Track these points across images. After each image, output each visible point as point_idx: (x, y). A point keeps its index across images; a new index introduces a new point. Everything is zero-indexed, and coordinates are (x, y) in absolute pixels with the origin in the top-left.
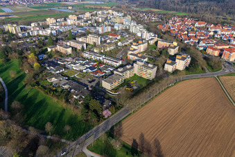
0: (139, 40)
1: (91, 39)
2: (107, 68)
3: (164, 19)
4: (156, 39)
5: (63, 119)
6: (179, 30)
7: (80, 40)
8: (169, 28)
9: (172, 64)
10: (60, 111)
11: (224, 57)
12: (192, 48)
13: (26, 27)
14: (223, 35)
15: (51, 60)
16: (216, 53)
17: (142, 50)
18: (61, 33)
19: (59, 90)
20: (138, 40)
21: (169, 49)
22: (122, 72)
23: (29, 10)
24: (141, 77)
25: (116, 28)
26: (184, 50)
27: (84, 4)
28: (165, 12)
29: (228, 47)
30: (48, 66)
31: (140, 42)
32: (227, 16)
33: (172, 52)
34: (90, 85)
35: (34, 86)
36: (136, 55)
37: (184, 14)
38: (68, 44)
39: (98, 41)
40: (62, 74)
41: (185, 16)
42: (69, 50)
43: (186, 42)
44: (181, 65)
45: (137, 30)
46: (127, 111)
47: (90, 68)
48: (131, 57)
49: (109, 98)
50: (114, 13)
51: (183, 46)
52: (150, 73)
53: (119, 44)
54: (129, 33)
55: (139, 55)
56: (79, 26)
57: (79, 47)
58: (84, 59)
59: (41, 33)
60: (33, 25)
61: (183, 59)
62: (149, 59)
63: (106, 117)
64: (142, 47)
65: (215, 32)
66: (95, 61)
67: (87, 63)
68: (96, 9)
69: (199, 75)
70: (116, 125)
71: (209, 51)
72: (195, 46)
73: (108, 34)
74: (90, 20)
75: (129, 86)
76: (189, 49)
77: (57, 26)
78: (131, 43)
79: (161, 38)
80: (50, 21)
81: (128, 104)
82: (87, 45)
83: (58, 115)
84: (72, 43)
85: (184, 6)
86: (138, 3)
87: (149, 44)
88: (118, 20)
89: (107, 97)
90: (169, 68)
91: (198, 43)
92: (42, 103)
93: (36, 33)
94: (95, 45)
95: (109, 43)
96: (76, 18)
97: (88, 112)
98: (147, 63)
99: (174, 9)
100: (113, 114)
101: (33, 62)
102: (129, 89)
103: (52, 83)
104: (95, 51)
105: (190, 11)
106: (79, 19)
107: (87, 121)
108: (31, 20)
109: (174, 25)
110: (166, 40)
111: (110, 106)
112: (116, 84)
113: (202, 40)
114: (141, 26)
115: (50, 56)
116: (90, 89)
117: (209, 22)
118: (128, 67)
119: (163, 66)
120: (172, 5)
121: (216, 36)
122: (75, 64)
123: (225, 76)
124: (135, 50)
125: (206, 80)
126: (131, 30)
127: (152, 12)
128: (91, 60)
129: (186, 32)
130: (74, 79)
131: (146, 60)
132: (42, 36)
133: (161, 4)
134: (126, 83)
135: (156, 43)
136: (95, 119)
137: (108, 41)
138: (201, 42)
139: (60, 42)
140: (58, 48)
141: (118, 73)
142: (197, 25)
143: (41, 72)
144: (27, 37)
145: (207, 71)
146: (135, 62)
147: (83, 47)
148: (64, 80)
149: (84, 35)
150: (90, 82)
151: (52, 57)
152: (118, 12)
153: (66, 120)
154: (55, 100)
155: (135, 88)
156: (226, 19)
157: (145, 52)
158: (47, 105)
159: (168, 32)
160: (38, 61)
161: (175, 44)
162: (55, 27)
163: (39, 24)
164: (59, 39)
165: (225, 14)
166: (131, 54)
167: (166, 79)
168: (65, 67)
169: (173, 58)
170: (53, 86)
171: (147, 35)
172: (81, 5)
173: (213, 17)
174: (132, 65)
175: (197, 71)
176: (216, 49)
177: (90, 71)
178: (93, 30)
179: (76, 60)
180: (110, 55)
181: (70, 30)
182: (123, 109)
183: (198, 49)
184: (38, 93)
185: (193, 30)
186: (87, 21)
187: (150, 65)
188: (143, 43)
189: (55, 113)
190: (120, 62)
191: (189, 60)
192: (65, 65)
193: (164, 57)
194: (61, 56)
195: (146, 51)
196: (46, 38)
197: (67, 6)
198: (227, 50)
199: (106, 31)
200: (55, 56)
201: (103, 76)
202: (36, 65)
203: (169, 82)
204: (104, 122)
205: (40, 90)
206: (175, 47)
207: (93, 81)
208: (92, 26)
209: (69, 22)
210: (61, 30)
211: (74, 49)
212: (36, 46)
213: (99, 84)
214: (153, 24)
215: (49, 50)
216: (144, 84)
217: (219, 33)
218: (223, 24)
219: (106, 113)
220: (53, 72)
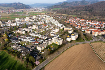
1: (34, 27)
2: (40, 40)
3: (67, 18)
4: (63, 26)
5: (16, 67)
6: (74, 23)
7: (30, 27)
8: (69, 22)
9: (70, 38)
10: (15, 62)
11: (93, 34)
12: (78, 30)
13: (5, 22)
14: (92, 24)
15: (15, 37)
16: (89, 32)
18: (21, 24)
19: (16, 51)
21: (69, 31)
22: (46, 42)
23: (9, 15)
24: (56, 44)
25: (46, 22)
26: (75, 31)
27: (33, 12)
28: (68, 15)
29: (94, 30)
30: (12, 40)
31: (56, 28)
32: (94, 17)
33: (70, 32)
34: (31, 48)
35: (4, 50)
36: (54, 34)
37: (76, 16)
38: (24, 29)
39: (37, 28)
40: (19, 44)
41: (76, 17)
42: (24, 32)
43: (76, 28)
44: (74, 38)
45: (56, 23)
46: (47, 61)
47: (32, 40)
48: (52, 35)
49: (40, 55)
50: (46, 16)
51: (75, 29)
52: (60, 42)
53: (47, 29)
55: (55, 34)
56: (30, 22)
57: (28, 31)
58: (30, 36)
60: (9, 21)
61: (75, 35)
62: (60, 35)
63: (37, 65)
64: (57, 30)
66: (35, 37)
67: (31, 38)
68: (38, 14)
69: (82, 42)
70: (42, 69)
71: (86, 32)
72: (80, 29)
73: (42, 24)
74: (35, 19)
75: (50, 48)
76: (77, 31)
78: (52, 29)
79: (66, 26)
80: (17, 20)
81: (48, 58)
82: (32, 30)
83: (13, 64)
84: (26, 29)
85: (76, 13)
86: (57, 12)
87: (60, 29)
88: (47, 19)
89: (38, 54)
90: (68, 39)
92: (6, 58)
93: (9, 25)
94: (36, 30)
95: (42, 29)
96: (29, 18)
97: (28, 63)
99: (71, 14)
100: (41, 63)
101: (5, 38)
102: (50, 50)
103: (13, 48)
104: (36, 32)
105: (78, 15)
106: (30, 18)
107: (27, 67)
108: (8, 19)
109: (71, 21)
110: (68, 27)
111: (40, 58)
112: (44, 48)
113: (83, 27)
114: (57, 21)
115: (14, 35)
116: (31, 50)
117: (86, 19)
118: (49, 39)
119: (66, 39)
120: (71, 13)
121: (89, 25)
122: (25, 38)
123: (93, 42)
124: (53, 32)
125: (85, 44)
126: (53, 23)
127: (62, 16)
128: (33, 37)
129: (76, 24)
130: (24, 46)
131: (58, 36)
132: (12, 26)
133: (66, 12)
135: (63, 28)
136: (31, 66)
137: (42, 28)
138: (83, 28)
139: (20, 29)
140: (19, 31)
142: (81, 20)
143: (8, 43)
144: (5, 27)
145: (85, 40)
146: (53, 37)
147: (30, 31)
148: (19, 46)
149: (31, 25)
150: (32, 47)
152: (48, 15)
154: (13, 57)
155: (53, 49)
156: (93, 18)
157: (58, 32)
158: (8, 59)
159: (68, 24)
160: (8, 38)
161: (71, 29)
162: (19, 22)
163: (11, 21)
164: (20, 27)
165: (93, 16)
167: (66, 44)
169: (70, 35)
170: (13, 50)
171: (60, 25)
172: (32, 13)
173: (88, 17)
174: (52, 39)
175: (81, 41)
177: (32, 42)
178: (36, 23)
179: (26, 37)
180: (43, 34)
181: (25, 24)
182: (46, 60)
183: (81, 31)
184: (5, 53)
185: (79, 23)
186: (34, 20)
187: (60, 39)
189: (12, 64)
190: (47, 37)
191: (77, 36)
192: (21, 39)
193: (66, 35)
194: (20, 35)
196: (14, 27)
197: (26, 13)
198: (94, 31)
200: (17, 35)
201: (38, 44)
203: (68, 46)
204: (36, 68)
205: (6, 52)
208: (36, 21)
209: (26, 20)
210: (22, 23)
211: (26, 32)
212: (9, 31)
213: (36, 48)
214: (63, 20)
215: (14, 32)
216: (57, 47)
217: (90, 24)
218: (92, 20)
219: (37, 63)
220: (14, 43)
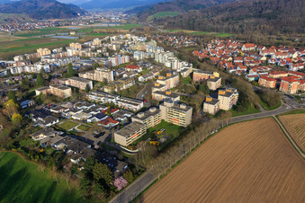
0: (168, 72)
1: (100, 75)
2: (122, 113)
3: (201, 43)
4: (191, 69)
5: (53, 198)
6: (222, 56)
7: (85, 76)
8: (209, 54)
9: (213, 103)
10: (49, 185)
11: (283, 89)
12: (238, 79)
13: (6, 62)
14: (279, 59)
15: (40, 107)
16: (272, 84)
17: (172, 86)
18: (58, 67)
19: (49, 152)
20: (166, 73)
21: (208, 82)
22: (142, 119)
23: (13, 38)
24: (171, 124)
25: (136, 57)
26: (229, 82)
27: (92, 27)
28: (203, 33)
29: (286, 75)
30: (35, 117)
31: (168, 75)
32: (282, 36)
33: (213, 86)
34: (96, 141)
35: (10, 148)
36: (163, 93)
37: (226, 35)
38: (67, 83)
39: (110, 76)
40: (56, 128)
41: (228, 38)
42: (68, 92)
43: (231, 71)
44: (225, 103)
45: (165, 58)
46: (150, 176)
47: (97, 116)
48: (157, 96)
49: (125, 159)
50: (134, 37)
51: (227, 76)
52: (184, 118)
53: (140, 78)
54: (154, 64)
55: (167, 93)
56: (84, 57)
57: (82, 86)
58: (89, 103)
59: (27, 69)
60: (16, 59)
61: (228, 95)
62: (182, 97)
63: (119, 188)
64: (172, 82)
65: (269, 57)
66: (105, 105)
67: (94, 109)
68: (110, 34)
69: (251, 116)
70: (134, 200)
71: (263, 82)
72: (243, 76)
73: (125, 65)
74: (100, 48)
75: (154, 138)
76: (235, 80)
77: (51, 58)
78: (157, 77)
79: (198, 67)
80: (42, 52)
81: (152, 166)
82: (94, 82)
83: (46, 191)
84: (73, 82)
85: (226, 25)
86: (166, 24)
87: (181, 76)
88: (139, 47)
89: (120, 157)
90: (210, 108)
91: (248, 71)
92: (22, 175)
93: (19, 70)
94: (105, 82)
95: (126, 78)
96: (80, 46)
97: (90, 184)
98: (180, 103)
99: (213, 30)
100: (130, 183)
101: (12, 112)
102: (154, 143)
103: (38, 142)
104: (106, 90)
105: (234, 31)
106: (84, 47)
107: (89, 197)
108: (14, 52)
109: (215, 49)
110: (204, 71)
111: (127, 170)
112: (135, 137)
113: (252, 67)
114: (171, 54)
115: (39, 102)
116: (96, 147)
117: (260, 44)
118: (151, 110)
119: (202, 106)
120: (211, 25)
121: (270, 62)
122: (75, 111)
123: (285, 114)
124: (161, 86)
125: (261, 121)
126: (156, 60)
127: (185, 35)
128: (99, 104)
129: (231, 59)
130: (73, 134)
131: (178, 99)
132: (29, 74)
133: (196, 23)
134: (151, 134)
135: (191, 75)
136: (101, 194)
137: (125, 76)
138: (251, 71)
139: (55, 81)
140: (52, 89)
141: (137, 120)
142: (244, 48)
143: (23, 127)
144: (6, 77)
145: (261, 109)
146: (161, 102)
147: (88, 86)
148: (57, 136)
149: (90, 69)
150: (97, 136)
151: (42, 102)
152: (139, 35)
153: (58, 199)
154: (41, 168)
155: (163, 140)
156: (281, 39)
157: (176, 88)
158: (28, 176)
159: (206, 60)
160: (20, 110)
161: (216, 74)
162: (49, 60)
163: (25, 57)
164: (54, 77)
165: (279, 34)
166: (157, 92)
167: (205, 124)
168: (60, 117)
169: (214, 94)
170: (41, 148)
171: (179, 65)
172: (88, 28)
173: (265, 37)
174: (158, 108)
175: (249, 111)
176: (271, 79)
177: (97, 120)
178: (103, 62)
179: (78, 105)
180: (127, 95)
181: (70, 64)
182: (145, 174)
183: (247, 80)
184: (15, 159)
185: (239, 55)
186: (95, 51)
187: (182, 107)
188: (173, 76)
189: (41, 190)
190: (142, 105)
191: (236, 96)
192: (60, 113)
193: (203, 94)
194: (56, 101)
195: (178, 86)
196: (35, 75)
197: (69, 31)
198: (285, 79)
199: (122, 62)
200: (47, 102)
201: (115, 127)
202: (15, 116)
203: (210, 128)
204: (116, 197)
205: (19, 155)
206: (216, 79)
207: (102, 134)
208: (103, 56)
209: (70, 52)
210: (58, 64)
211: (75, 90)
212: (19, 88)
213: (110, 138)
214: (187, 50)
215: (38, 93)
216: (176, 134)
217: (274, 57)
218: (277, 46)
219: (119, 183)
220: (42, 126)
